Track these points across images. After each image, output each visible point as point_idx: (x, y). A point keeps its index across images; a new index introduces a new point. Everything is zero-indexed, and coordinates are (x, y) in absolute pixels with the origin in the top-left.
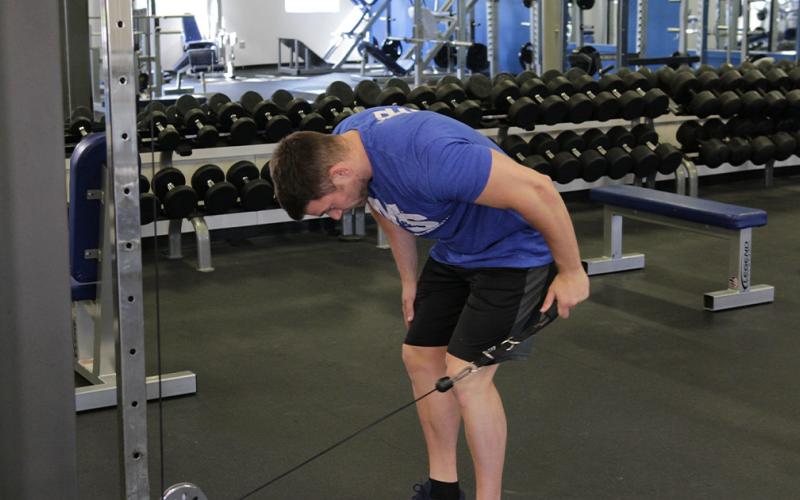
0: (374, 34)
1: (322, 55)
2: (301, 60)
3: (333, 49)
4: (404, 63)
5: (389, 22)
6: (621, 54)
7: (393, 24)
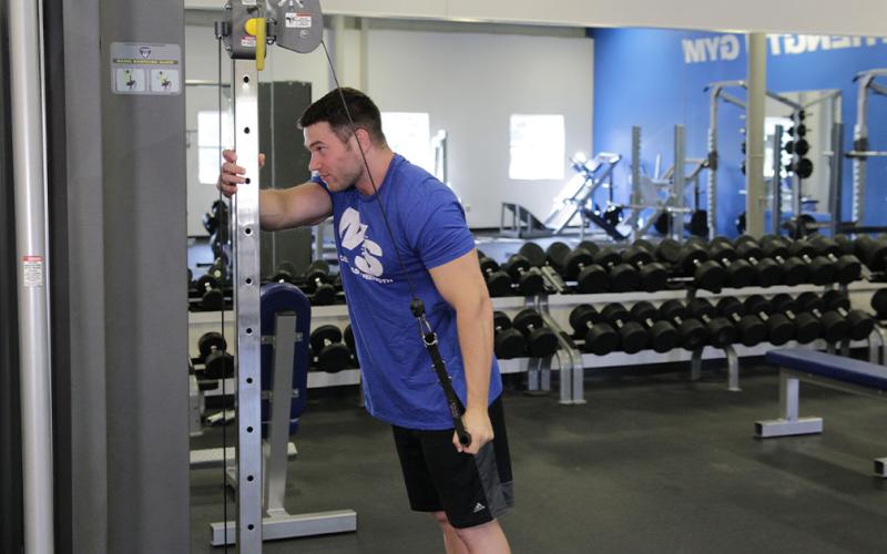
0: (598, 202)
1: (542, 220)
2: (523, 224)
3: (557, 213)
4: (623, 229)
5: (611, 189)
6: (835, 222)
7: (615, 191)
